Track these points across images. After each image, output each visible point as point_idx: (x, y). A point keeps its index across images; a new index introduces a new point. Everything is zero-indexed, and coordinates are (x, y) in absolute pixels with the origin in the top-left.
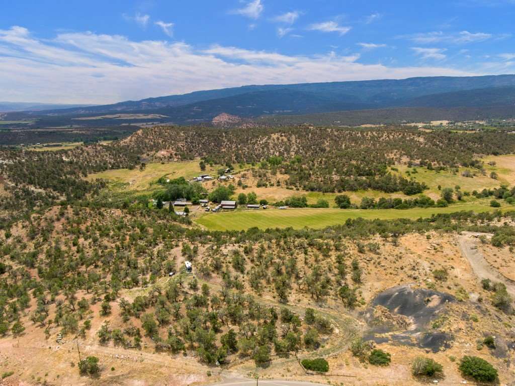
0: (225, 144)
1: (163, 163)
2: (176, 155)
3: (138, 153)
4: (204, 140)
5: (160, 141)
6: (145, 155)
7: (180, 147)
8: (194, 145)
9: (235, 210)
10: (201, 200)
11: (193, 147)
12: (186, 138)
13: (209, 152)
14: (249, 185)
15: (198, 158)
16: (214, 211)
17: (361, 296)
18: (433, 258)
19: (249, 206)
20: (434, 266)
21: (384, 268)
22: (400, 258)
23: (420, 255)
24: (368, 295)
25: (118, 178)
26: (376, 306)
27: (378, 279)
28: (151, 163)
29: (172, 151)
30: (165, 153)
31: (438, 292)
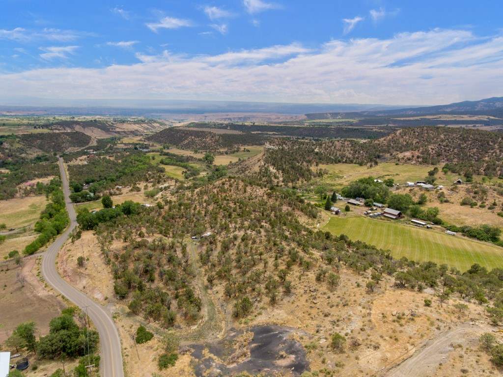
0: (492, 151)
1: (397, 164)
2: (418, 157)
3: (385, 151)
4: (465, 145)
5: (414, 142)
6: (389, 154)
7: (430, 149)
8: (448, 149)
9: (392, 221)
10: (375, 203)
11: (445, 151)
12: (442, 141)
13: (463, 160)
14: (452, 200)
15: (442, 164)
16: (371, 217)
17: (255, 316)
18: (376, 325)
19: (412, 220)
20: (359, 333)
21: (313, 305)
22: (344, 306)
23: (369, 314)
24: (262, 320)
25: (341, 171)
26: (249, 332)
27: (292, 312)
28: (387, 162)
29: (417, 153)
30: (408, 154)
31: (304, 355)
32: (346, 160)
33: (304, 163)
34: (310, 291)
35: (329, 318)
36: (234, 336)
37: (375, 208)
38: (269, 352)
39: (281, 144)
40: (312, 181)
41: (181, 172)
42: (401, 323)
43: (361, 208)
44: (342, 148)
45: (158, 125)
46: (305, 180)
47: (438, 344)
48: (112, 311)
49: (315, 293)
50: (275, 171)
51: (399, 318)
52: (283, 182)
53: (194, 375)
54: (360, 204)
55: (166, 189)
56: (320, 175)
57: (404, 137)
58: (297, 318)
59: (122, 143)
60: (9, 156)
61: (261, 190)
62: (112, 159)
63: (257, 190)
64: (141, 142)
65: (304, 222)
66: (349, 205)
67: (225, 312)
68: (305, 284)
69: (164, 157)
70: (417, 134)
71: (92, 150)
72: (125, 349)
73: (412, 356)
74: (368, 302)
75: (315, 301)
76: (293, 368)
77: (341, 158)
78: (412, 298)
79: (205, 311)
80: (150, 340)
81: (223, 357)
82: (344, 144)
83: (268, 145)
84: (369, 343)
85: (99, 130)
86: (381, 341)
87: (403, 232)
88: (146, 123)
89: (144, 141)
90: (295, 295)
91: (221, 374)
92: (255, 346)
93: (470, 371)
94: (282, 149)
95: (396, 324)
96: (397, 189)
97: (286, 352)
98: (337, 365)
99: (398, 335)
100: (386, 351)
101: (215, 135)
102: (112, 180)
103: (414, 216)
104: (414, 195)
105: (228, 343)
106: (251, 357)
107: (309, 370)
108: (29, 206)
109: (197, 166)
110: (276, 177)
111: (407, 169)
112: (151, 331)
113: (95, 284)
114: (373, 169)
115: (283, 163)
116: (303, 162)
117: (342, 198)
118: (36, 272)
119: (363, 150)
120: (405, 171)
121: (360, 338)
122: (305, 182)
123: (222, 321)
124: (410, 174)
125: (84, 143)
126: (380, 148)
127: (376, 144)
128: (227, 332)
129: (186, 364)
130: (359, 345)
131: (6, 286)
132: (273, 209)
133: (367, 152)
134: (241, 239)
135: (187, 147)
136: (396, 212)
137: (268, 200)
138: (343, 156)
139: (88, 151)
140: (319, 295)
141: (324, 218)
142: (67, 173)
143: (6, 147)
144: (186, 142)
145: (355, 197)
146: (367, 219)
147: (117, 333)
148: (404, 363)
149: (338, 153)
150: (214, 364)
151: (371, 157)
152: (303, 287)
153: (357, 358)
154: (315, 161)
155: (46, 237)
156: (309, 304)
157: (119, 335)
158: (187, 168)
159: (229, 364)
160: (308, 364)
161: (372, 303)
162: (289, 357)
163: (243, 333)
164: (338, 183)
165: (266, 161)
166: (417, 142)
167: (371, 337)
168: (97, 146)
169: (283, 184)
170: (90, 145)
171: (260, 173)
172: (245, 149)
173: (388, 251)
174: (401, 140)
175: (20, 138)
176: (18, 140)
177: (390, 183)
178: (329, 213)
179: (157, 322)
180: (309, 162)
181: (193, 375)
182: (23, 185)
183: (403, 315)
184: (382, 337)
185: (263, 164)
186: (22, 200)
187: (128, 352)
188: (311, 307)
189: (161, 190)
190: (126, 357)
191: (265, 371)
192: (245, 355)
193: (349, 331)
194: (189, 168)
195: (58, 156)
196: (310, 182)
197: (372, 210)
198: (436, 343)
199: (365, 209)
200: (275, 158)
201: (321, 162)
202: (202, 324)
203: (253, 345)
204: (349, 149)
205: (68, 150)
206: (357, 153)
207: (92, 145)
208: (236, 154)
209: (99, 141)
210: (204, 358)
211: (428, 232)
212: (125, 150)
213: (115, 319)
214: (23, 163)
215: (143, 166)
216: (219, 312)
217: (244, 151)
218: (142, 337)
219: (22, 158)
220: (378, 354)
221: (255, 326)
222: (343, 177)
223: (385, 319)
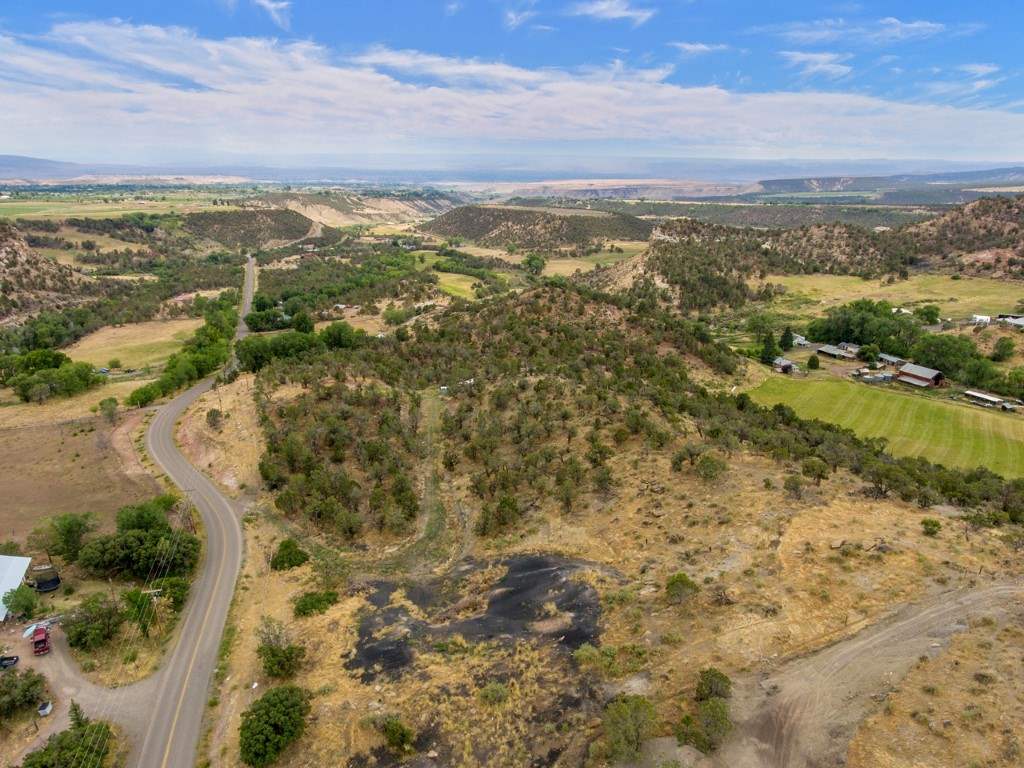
1: (955, 278)
2: (1011, 262)
3: (929, 250)
5: (1006, 230)
6: (938, 258)
9: (917, 391)
10: (882, 355)
16: (867, 382)
17: (522, 537)
18: (785, 565)
19: (968, 392)
20: (739, 579)
21: (649, 520)
22: (721, 523)
23: (775, 544)
24: (533, 544)
25: (815, 290)
26: (500, 566)
27: (601, 532)
28: (931, 274)
29: (1009, 254)
30: (986, 256)
31: (595, 616)
32: (832, 268)
33: (735, 273)
34: (652, 490)
35: (680, 548)
36: (467, 572)
37: (879, 365)
38: (523, 604)
39: (688, 231)
40: (745, 309)
41: (471, 284)
42: (844, 565)
43: (848, 364)
44: (827, 241)
45: (447, 202)
46: (730, 307)
47: (933, 616)
48: (246, 510)
49: (660, 497)
50: (665, 286)
51: (846, 554)
52: (679, 308)
53: (355, 634)
54: (846, 355)
55: (426, 309)
56: (766, 295)
57: (983, 218)
58: (609, 544)
59: (372, 235)
60: (161, 251)
61: (616, 311)
62: (344, 261)
63: (609, 313)
64: (408, 234)
65: (702, 381)
66: (820, 357)
67: (465, 527)
68: (644, 477)
69: (443, 259)
70: (1017, 211)
71: (311, 246)
72: (247, 576)
73: (854, 636)
74: (781, 519)
75: (656, 512)
76: (562, 638)
77: (822, 262)
78: (894, 518)
79: (422, 523)
80: (299, 565)
81: (429, 609)
82: (832, 232)
83: (657, 235)
84: (757, 601)
85: (333, 210)
86: (785, 599)
87: (939, 414)
88: (423, 199)
89: (415, 232)
90: (615, 500)
91: (408, 635)
92: (501, 593)
93: (1000, 678)
94: (688, 243)
95: (835, 567)
96: (945, 328)
97: (559, 606)
98: (665, 641)
99: (833, 591)
100: (790, 623)
101: (553, 218)
102: (331, 295)
103: (972, 385)
104: (985, 341)
105: (449, 583)
106: (486, 612)
107: (596, 644)
108: (173, 335)
109: (505, 276)
110: (665, 298)
111: (976, 289)
112: (307, 550)
113: (230, 461)
114: (893, 287)
115: (686, 269)
116: (731, 270)
117: (806, 342)
118: (136, 435)
119: (875, 245)
120: (974, 294)
121: (734, 590)
122: (728, 310)
123: (453, 542)
124: (985, 299)
125: (299, 232)
126: (918, 242)
127: (910, 233)
128: (457, 563)
129: (349, 612)
130: (729, 603)
131: (78, 455)
132: (635, 349)
133: (885, 251)
134: (535, 389)
135: (495, 243)
136: (930, 373)
137: (629, 332)
138: (825, 259)
139: (305, 247)
140: (670, 500)
141: (751, 378)
142: (256, 283)
143: (160, 236)
144: (496, 232)
145: (836, 342)
146: (855, 387)
147: (240, 549)
148: (830, 651)
149: (816, 252)
150: (405, 619)
151: (894, 261)
152: (637, 482)
153: (716, 630)
154: (758, 268)
155: (172, 378)
156: (642, 517)
157: (244, 552)
158: (483, 279)
159: (437, 621)
160: (599, 631)
161: (789, 521)
162: (561, 617)
163: (486, 567)
164: (806, 314)
165: (650, 266)
166: (1015, 230)
167: (763, 589)
168: (322, 239)
169: (678, 312)
170: (309, 235)
171: (633, 290)
172: (612, 246)
173: (883, 439)
174: (975, 224)
175: (185, 220)
176: (180, 223)
177: (930, 315)
178: (766, 369)
179: (324, 534)
180: (746, 269)
181: (352, 633)
182: (170, 302)
183: (859, 547)
184: (789, 591)
185: (642, 272)
186: (165, 325)
187: (252, 582)
188: (645, 523)
189: (418, 312)
190: (242, 591)
191: (501, 639)
192: (474, 606)
193: (715, 576)
194: (488, 279)
195: (248, 255)
196: (739, 311)
197: (873, 368)
198: (927, 613)
199: (855, 366)
200: (670, 259)
201: (772, 271)
202: (408, 545)
203: (498, 591)
204: (843, 243)
205: (269, 244)
206: (861, 252)
207: (314, 236)
208: (593, 256)
209: (326, 230)
210: (389, 606)
211: (1005, 420)
212: (375, 247)
213: (246, 524)
214: (184, 264)
215: (399, 272)
216: (453, 526)
217: (611, 251)
218: (286, 558)
219: (184, 257)
220: (771, 626)
221: (516, 554)
222: (819, 302)
223: (810, 555)
